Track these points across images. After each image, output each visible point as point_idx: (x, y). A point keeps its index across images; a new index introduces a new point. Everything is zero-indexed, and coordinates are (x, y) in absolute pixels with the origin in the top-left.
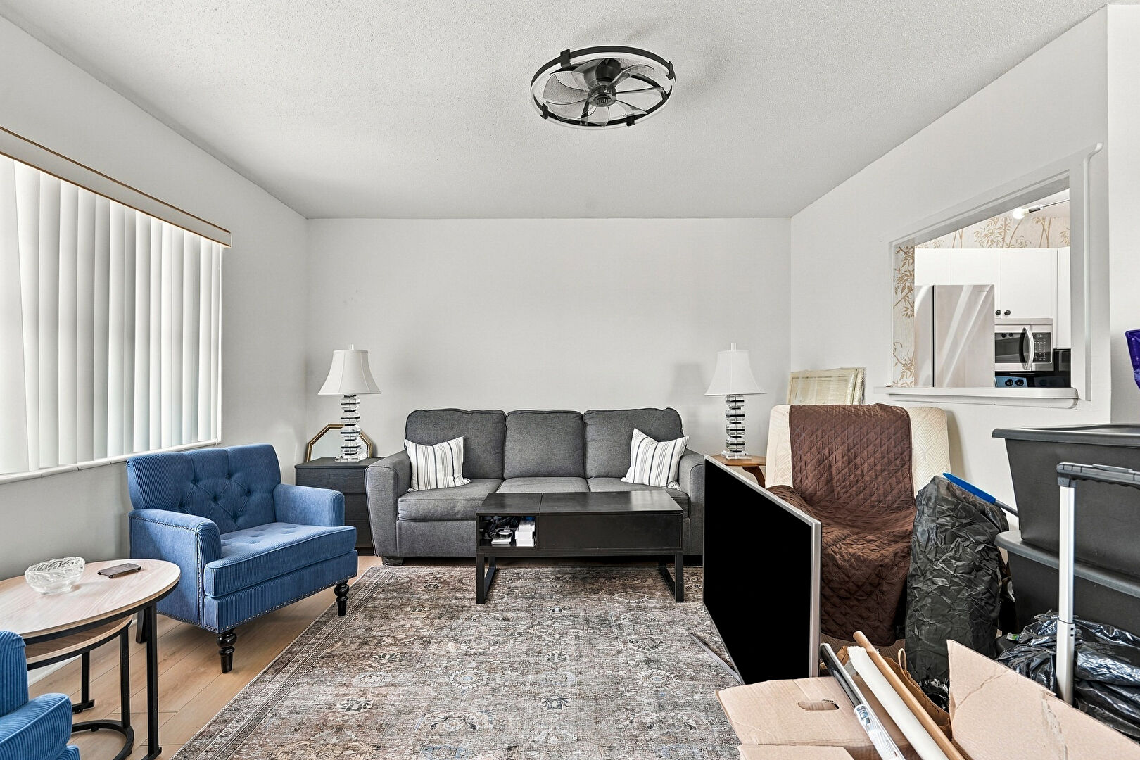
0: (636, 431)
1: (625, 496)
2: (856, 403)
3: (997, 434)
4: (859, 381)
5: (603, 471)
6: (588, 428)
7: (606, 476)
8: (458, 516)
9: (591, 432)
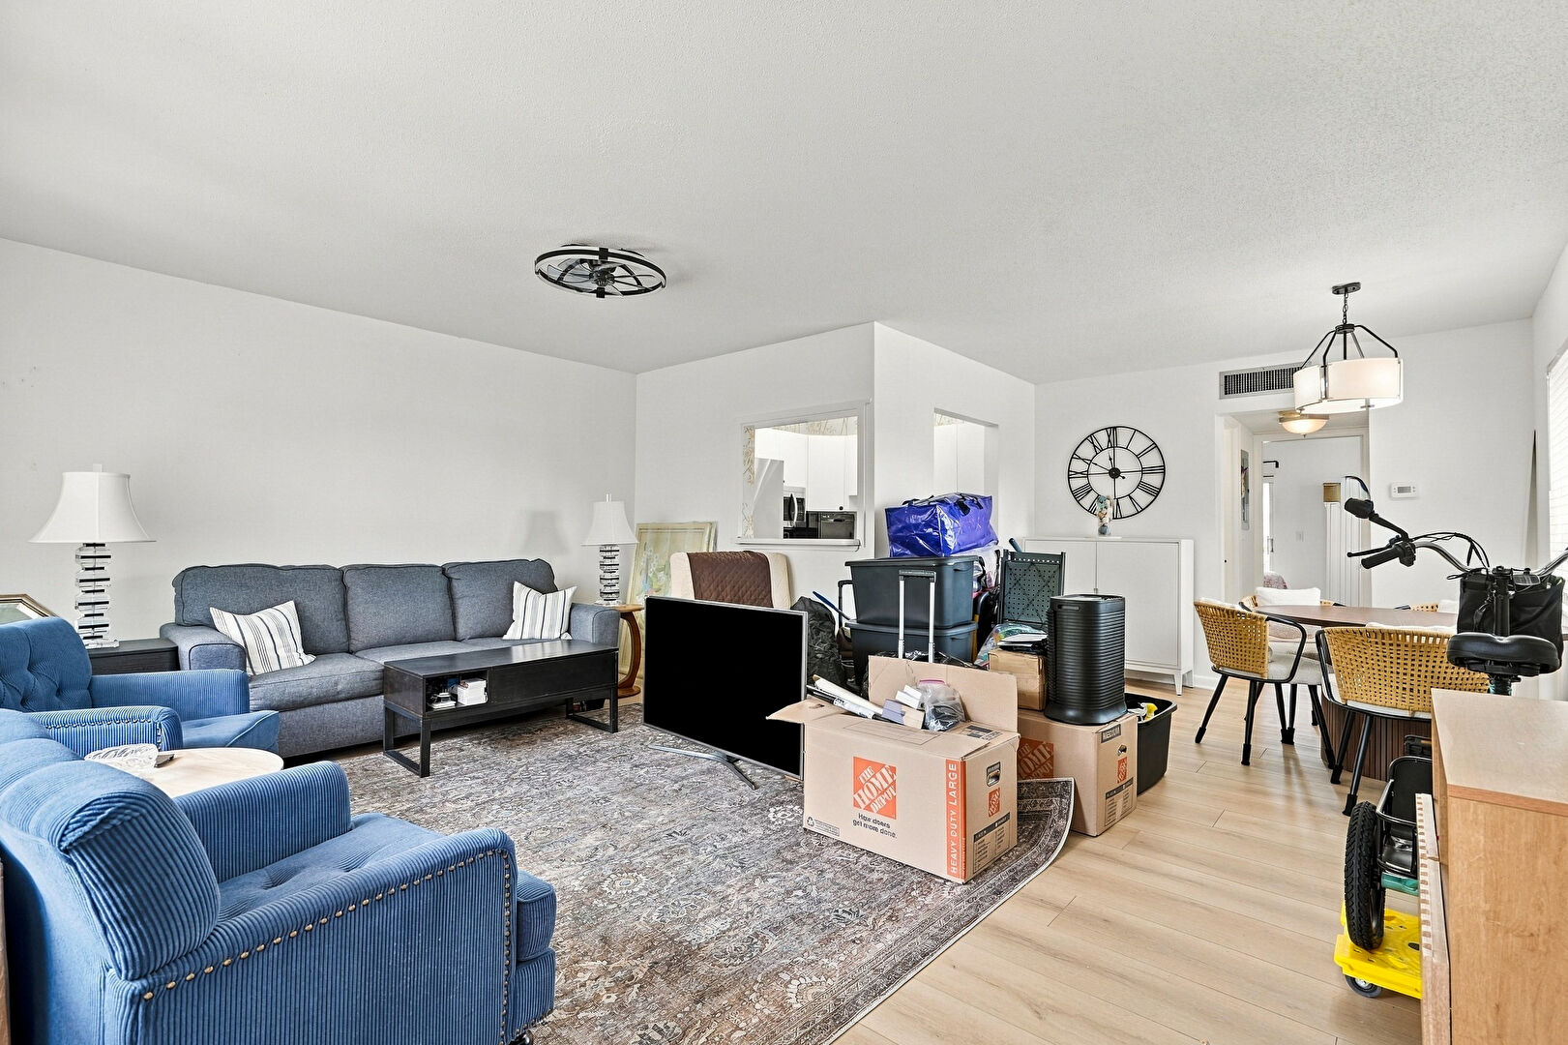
0: (517, 585)
1: (507, 651)
2: (711, 551)
3: (847, 564)
4: (713, 535)
5: (479, 630)
6: (455, 583)
7: (482, 636)
8: (343, 695)
9: (459, 587)
